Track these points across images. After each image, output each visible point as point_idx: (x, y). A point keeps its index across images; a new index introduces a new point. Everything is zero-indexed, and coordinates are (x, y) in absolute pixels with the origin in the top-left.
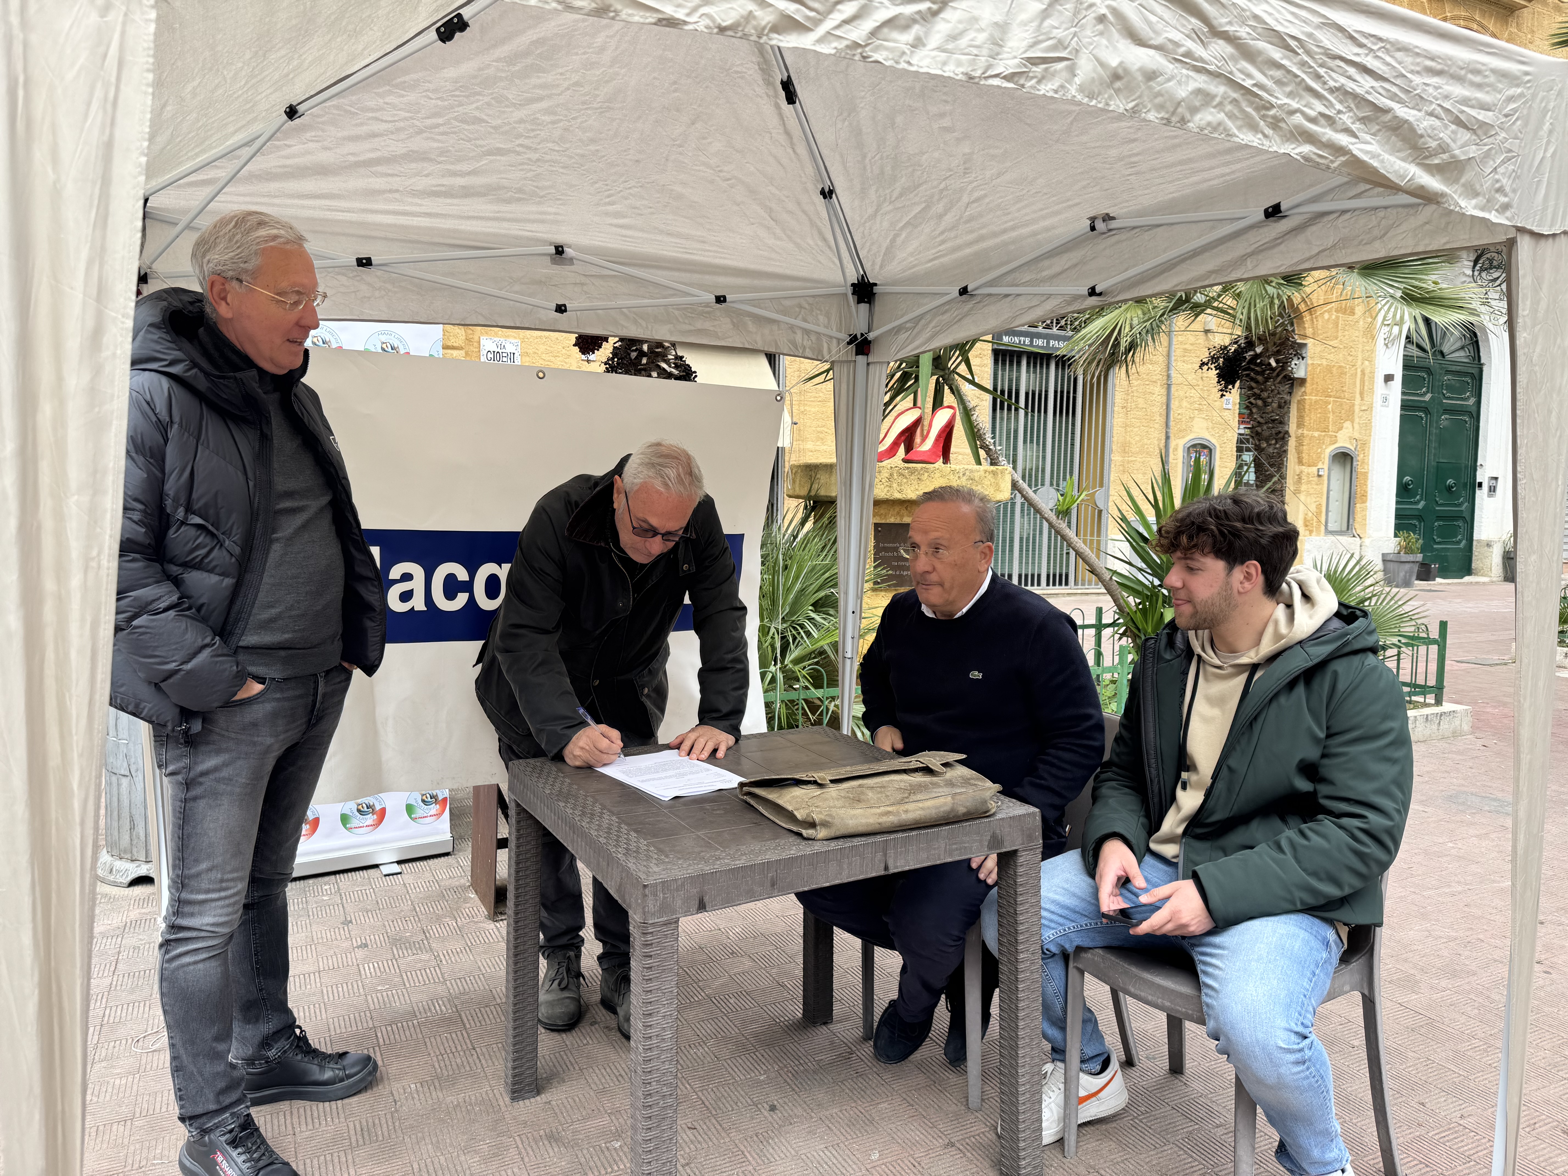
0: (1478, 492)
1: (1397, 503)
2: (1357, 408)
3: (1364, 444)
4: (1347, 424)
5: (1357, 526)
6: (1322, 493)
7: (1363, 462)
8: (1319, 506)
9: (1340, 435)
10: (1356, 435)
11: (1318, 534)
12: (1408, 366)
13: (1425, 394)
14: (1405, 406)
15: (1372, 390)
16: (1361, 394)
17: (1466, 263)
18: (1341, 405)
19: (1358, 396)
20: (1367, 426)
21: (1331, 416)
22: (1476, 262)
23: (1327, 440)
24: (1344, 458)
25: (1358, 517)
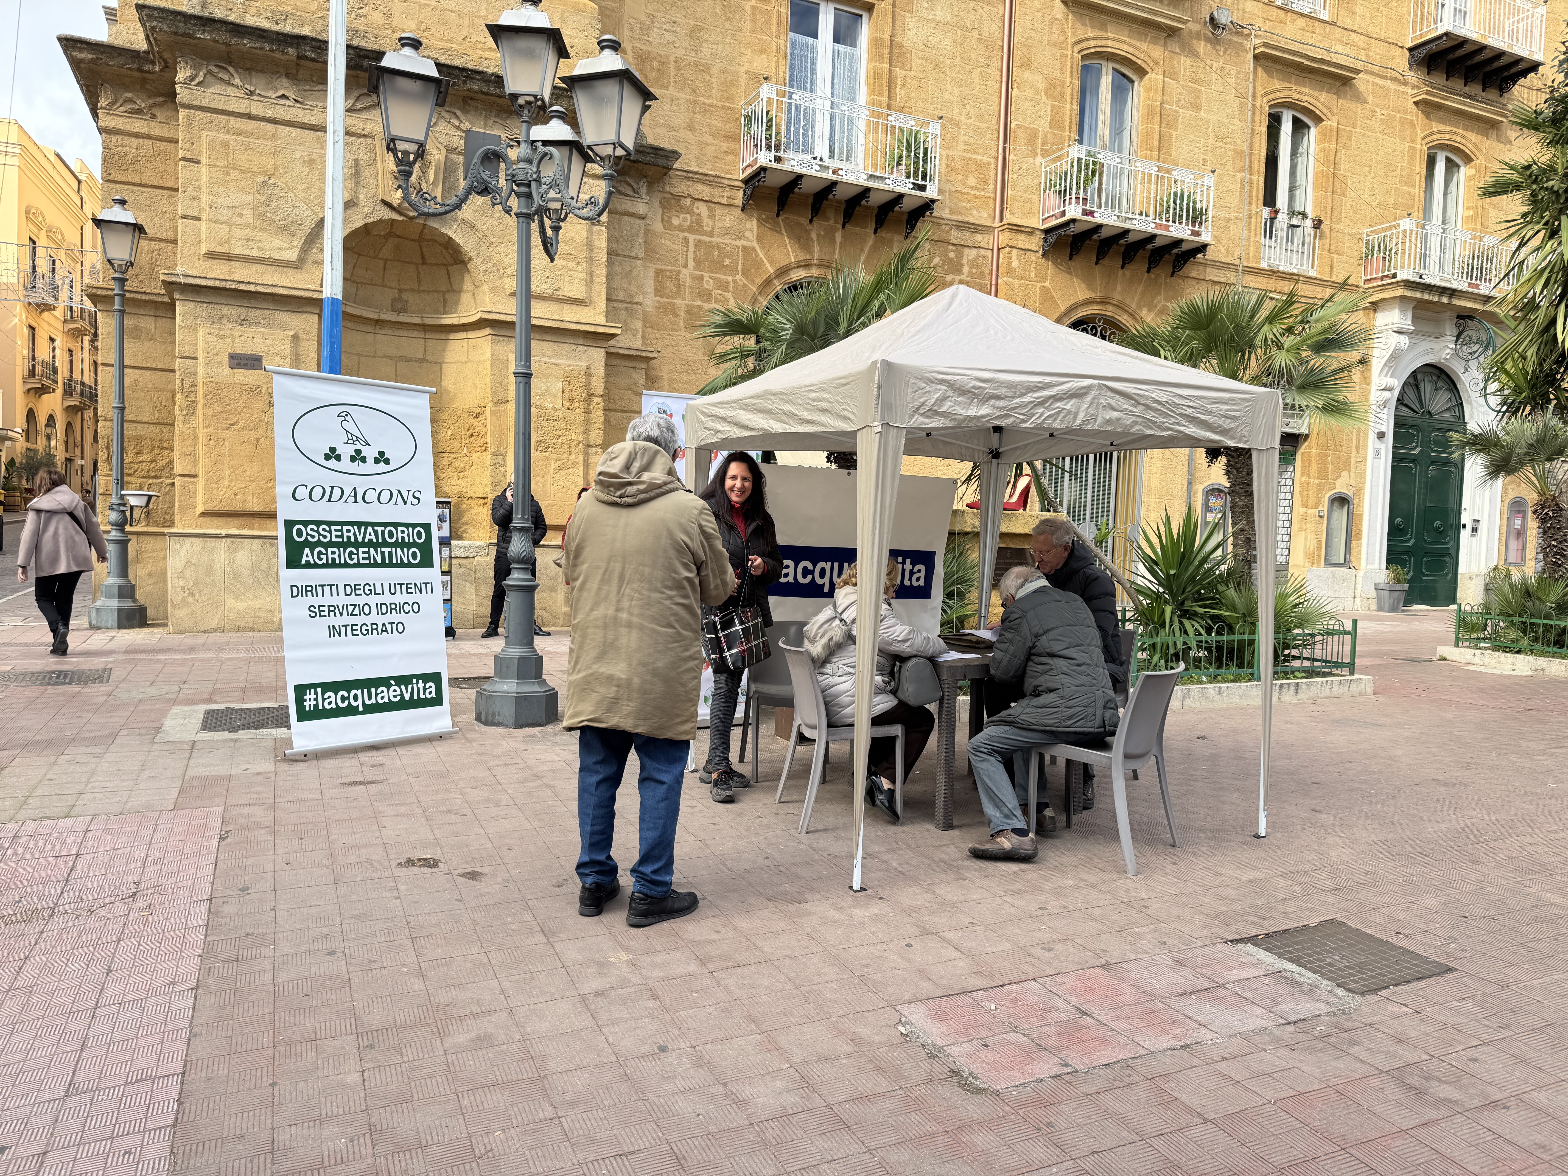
0: (1462, 532)
1: (1389, 540)
2: (1353, 460)
3: (1359, 491)
4: (1345, 474)
5: (1353, 559)
6: (1322, 531)
7: (1358, 506)
8: (1319, 542)
9: (1338, 483)
10: (1353, 483)
11: (1319, 566)
12: (1397, 425)
13: (1415, 448)
14: (1395, 458)
15: (1366, 445)
16: (1357, 448)
17: (1449, 338)
18: (1339, 457)
19: (1354, 449)
20: (1362, 475)
21: (1330, 466)
22: (1458, 337)
23: (1327, 487)
24: (1342, 501)
25: (1354, 552)
